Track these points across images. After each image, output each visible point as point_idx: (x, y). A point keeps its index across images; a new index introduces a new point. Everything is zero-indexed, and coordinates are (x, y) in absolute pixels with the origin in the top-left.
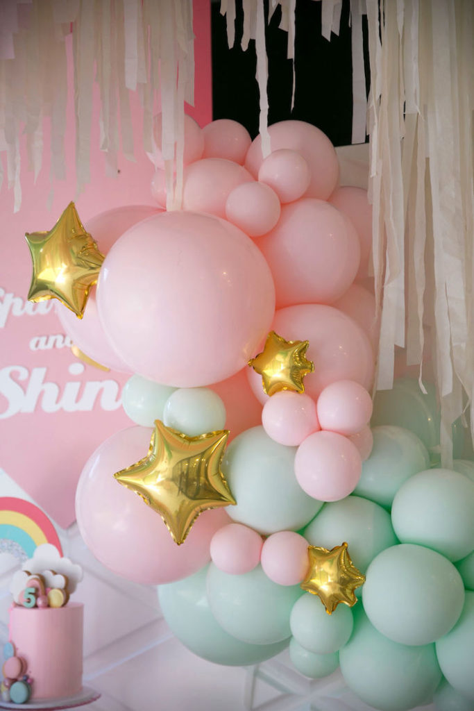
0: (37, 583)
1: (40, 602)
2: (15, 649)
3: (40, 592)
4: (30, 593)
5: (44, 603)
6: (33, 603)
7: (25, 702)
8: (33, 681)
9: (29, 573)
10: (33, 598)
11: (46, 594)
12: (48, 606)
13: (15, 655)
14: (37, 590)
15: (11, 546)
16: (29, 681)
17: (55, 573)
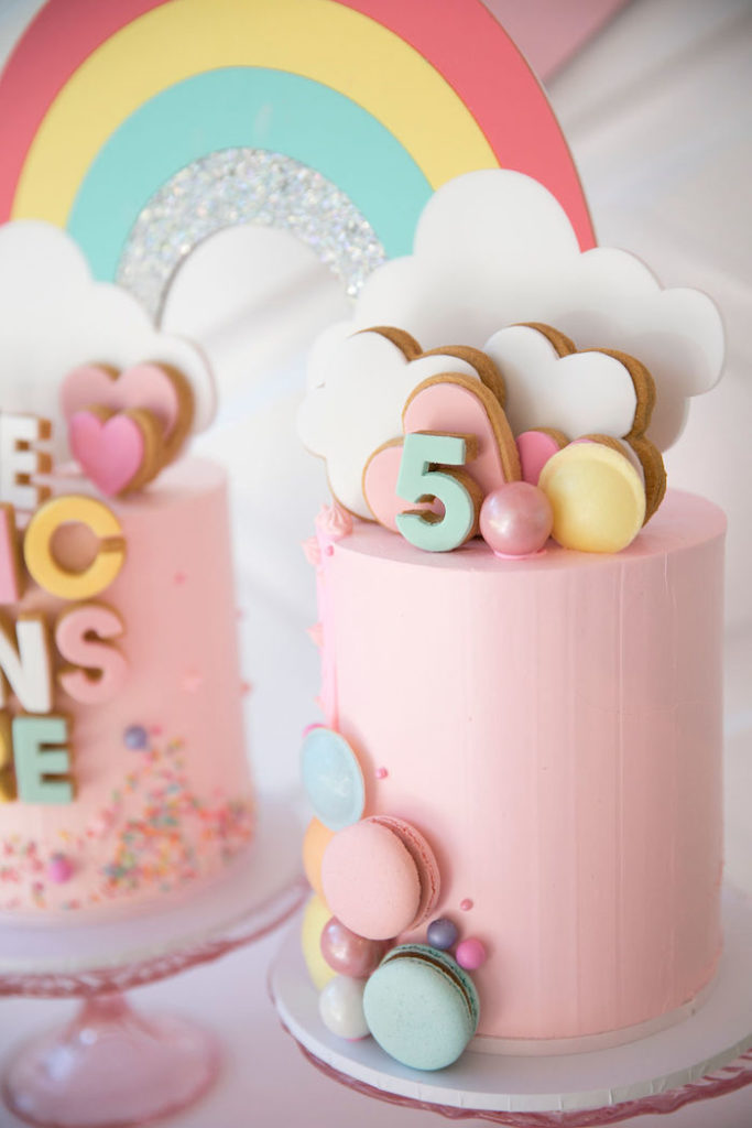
0: (468, 407)
1: (500, 521)
2: (371, 777)
3: (493, 463)
4: (434, 468)
5: (525, 527)
6: (456, 524)
7: (451, 1071)
8: (484, 949)
9: (409, 348)
10: (452, 495)
11: (525, 471)
12: (548, 541)
13: (370, 808)
14: (474, 446)
15: (284, 186)
16: (465, 955)
17: (563, 345)
